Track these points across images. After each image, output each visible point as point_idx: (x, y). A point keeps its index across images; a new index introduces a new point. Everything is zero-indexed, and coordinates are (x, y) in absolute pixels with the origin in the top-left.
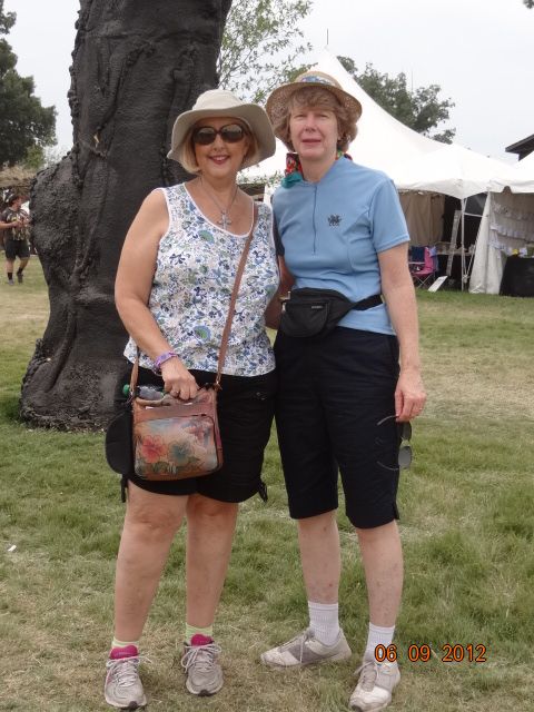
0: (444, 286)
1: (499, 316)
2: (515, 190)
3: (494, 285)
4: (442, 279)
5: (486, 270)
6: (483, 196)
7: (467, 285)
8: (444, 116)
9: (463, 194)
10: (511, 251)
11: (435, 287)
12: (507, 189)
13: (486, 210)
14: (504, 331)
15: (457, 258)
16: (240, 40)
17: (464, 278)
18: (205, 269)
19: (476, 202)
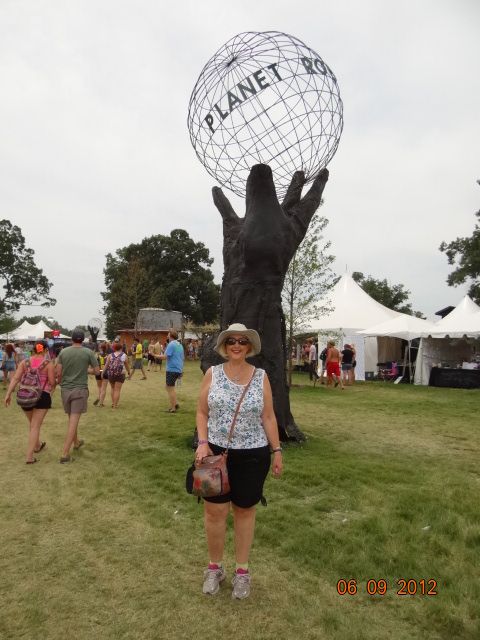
0: (401, 382)
1: (426, 398)
2: (434, 336)
3: (426, 382)
4: (400, 378)
5: (421, 374)
6: (419, 339)
7: (413, 381)
8: (406, 298)
9: (409, 338)
10: (434, 365)
11: (397, 382)
12: (430, 336)
13: (420, 346)
14: (427, 406)
15: (407, 368)
16: (304, 273)
17: (411, 377)
18: (223, 402)
19: (416, 342)
